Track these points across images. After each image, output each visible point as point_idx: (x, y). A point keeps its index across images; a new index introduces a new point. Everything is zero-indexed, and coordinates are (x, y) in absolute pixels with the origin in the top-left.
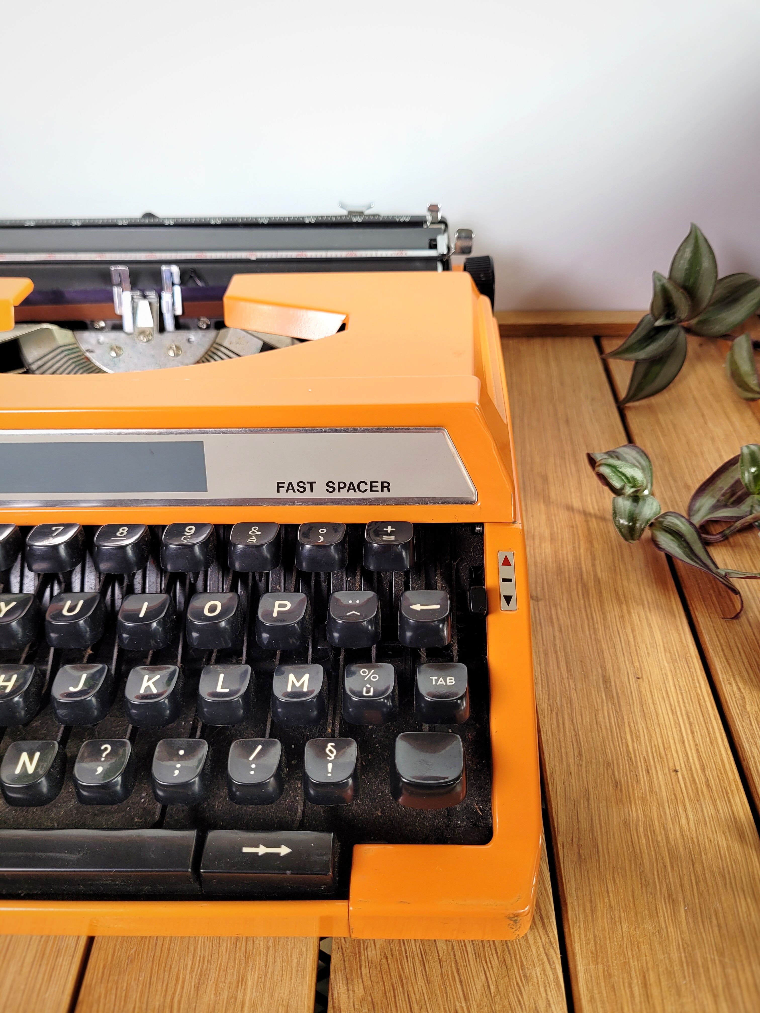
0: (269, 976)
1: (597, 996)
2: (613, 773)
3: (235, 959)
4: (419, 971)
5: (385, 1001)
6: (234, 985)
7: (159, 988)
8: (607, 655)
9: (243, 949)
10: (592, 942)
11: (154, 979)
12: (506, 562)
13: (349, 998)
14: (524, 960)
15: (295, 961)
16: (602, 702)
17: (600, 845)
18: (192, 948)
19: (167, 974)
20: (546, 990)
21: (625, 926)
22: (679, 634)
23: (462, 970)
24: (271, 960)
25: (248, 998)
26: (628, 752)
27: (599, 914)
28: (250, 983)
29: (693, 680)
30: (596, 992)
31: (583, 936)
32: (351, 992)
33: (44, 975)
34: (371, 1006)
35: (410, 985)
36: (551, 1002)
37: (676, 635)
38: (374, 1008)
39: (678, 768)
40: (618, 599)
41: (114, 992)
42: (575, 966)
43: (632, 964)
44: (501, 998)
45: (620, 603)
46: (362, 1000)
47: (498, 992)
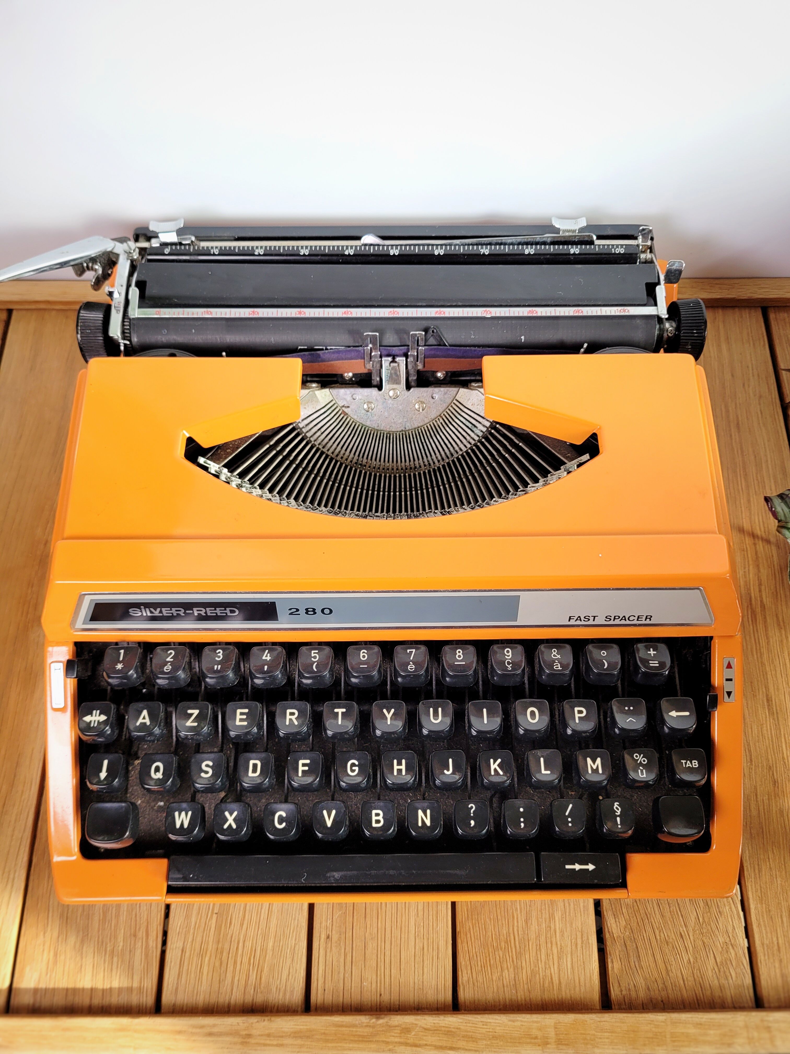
0: (567, 914)
1: (762, 923)
2: (773, 774)
3: (545, 904)
4: (656, 909)
5: (638, 928)
6: (548, 920)
7: (504, 922)
8: (769, 676)
10: (759, 891)
12: (729, 666)
13: (617, 926)
15: (582, 905)
16: (766, 717)
17: (764, 827)
20: (732, 920)
21: (779, 880)
24: (567, 905)
25: (557, 928)
26: (783, 758)
27: (764, 873)
28: (557, 918)
30: (761, 920)
31: (753, 887)
32: (618, 923)
34: (631, 931)
35: (652, 918)
38: (632, 932)
40: (779, 625)
42: (749, 905)
43: (783, 904)
44: (706, 925)
45: (780, 629)
46: (625, 927)
47: (704, 921)
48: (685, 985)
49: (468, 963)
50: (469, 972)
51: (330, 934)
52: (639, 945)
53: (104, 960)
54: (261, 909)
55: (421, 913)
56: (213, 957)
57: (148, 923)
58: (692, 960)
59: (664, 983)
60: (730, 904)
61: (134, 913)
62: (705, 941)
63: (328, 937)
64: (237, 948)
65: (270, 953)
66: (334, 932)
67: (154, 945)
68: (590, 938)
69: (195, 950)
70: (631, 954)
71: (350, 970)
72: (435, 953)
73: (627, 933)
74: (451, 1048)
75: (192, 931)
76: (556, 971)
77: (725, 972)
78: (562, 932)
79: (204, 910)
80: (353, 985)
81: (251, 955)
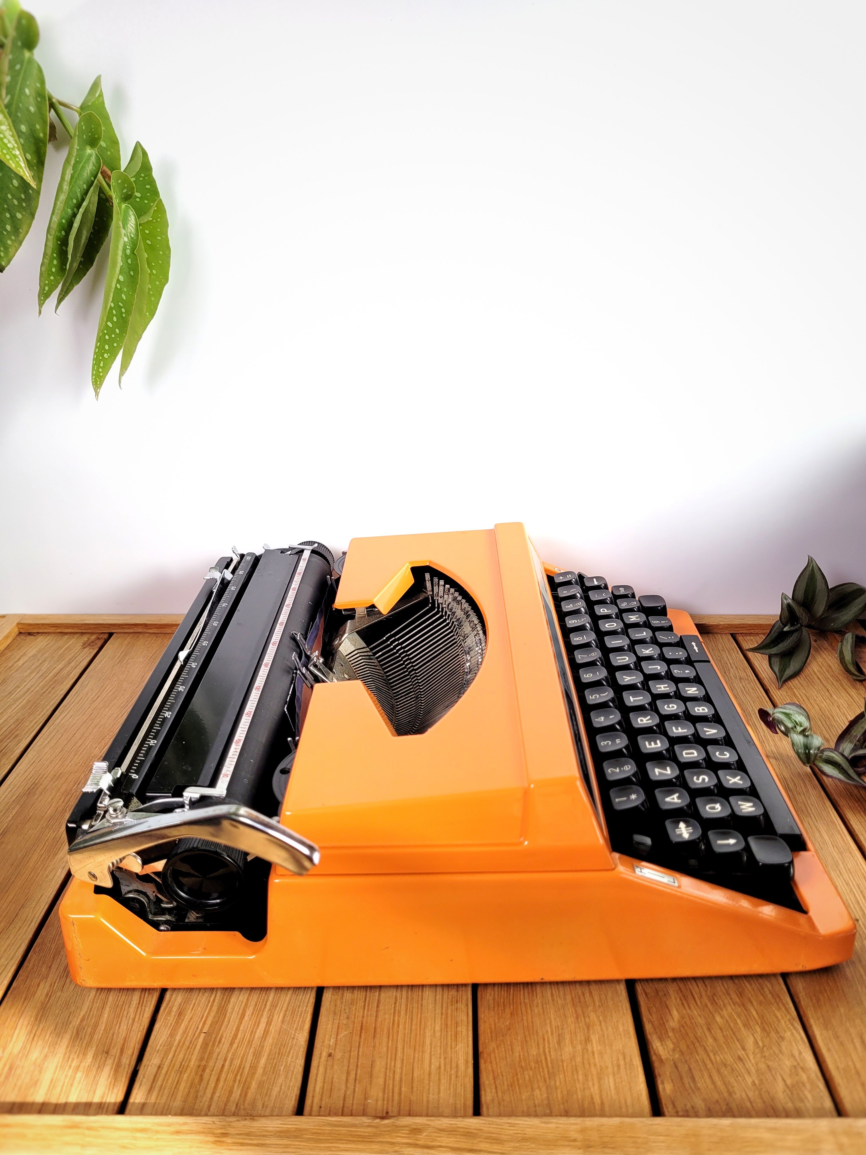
0: (606, 1037)
1: (832, 1049)
3: (579, 1027)
4: (707, 1034)
5: (689, 1050)
6: (584, 1042)
7: (533, 1044)
9: (583, 1022)
11: (528, 1039)
13: (664, 1049)
14: (777, 1028)
15: (621, 1029)
18: (548, 1022)
19: (535, 1036)
21: (842, 1010)
22: (842, 837)
23: (737, 1034)
25: (595, 1049)
27: (823, 1005)
28: (594, 1041)
29: (857, 864)
30: (831, 1046)
31: (813, 1014)
32: (664, 1046)
33: (451, 1037)
34: (680, 1054)
35: (703, 1041)
36: (802, 1051)
37: (839, 836)
39: (858, 918)
41: (502, 1046)
42: (813, 1032)
44: (767, 1049)
46: (674, 1050)
47: (764, 1046)
48: (753, 1107)
49: (492, 1081)
50: (494, 1091)
51: (333, 1052)
52: (692, 1067)
53: (66, 1076)
54: (257, 1029)
55: (438, 1034)
56: (193, 1073)
57: (125, 1041)
58: (757, 1082)
59: (727, 1105)
60: (791, 1030)
61: (111, 1032)
62: (770, 1063)
63: (330, 1055)
64: (223, 1066)
65: (260, 1071)
66: (337, 1050)
67: (128, 1062)
68: (634, 1060)
69: (174, 1066)
70: (684, 1076)
71: (353, 1087)
72: (453, 1072)
73: (677, 1056)
74: (471, 1151)
75: (174, 1049)
76: (597, 1092)
77: (798, 1095)
78: (601, 1053)
79: (192, 1030)
80: (355, 1102)
81: (238, 1072)
